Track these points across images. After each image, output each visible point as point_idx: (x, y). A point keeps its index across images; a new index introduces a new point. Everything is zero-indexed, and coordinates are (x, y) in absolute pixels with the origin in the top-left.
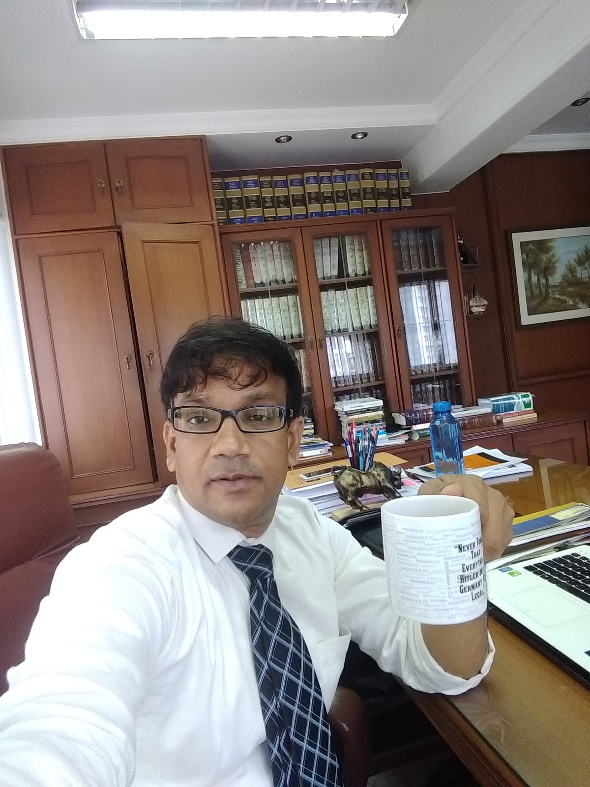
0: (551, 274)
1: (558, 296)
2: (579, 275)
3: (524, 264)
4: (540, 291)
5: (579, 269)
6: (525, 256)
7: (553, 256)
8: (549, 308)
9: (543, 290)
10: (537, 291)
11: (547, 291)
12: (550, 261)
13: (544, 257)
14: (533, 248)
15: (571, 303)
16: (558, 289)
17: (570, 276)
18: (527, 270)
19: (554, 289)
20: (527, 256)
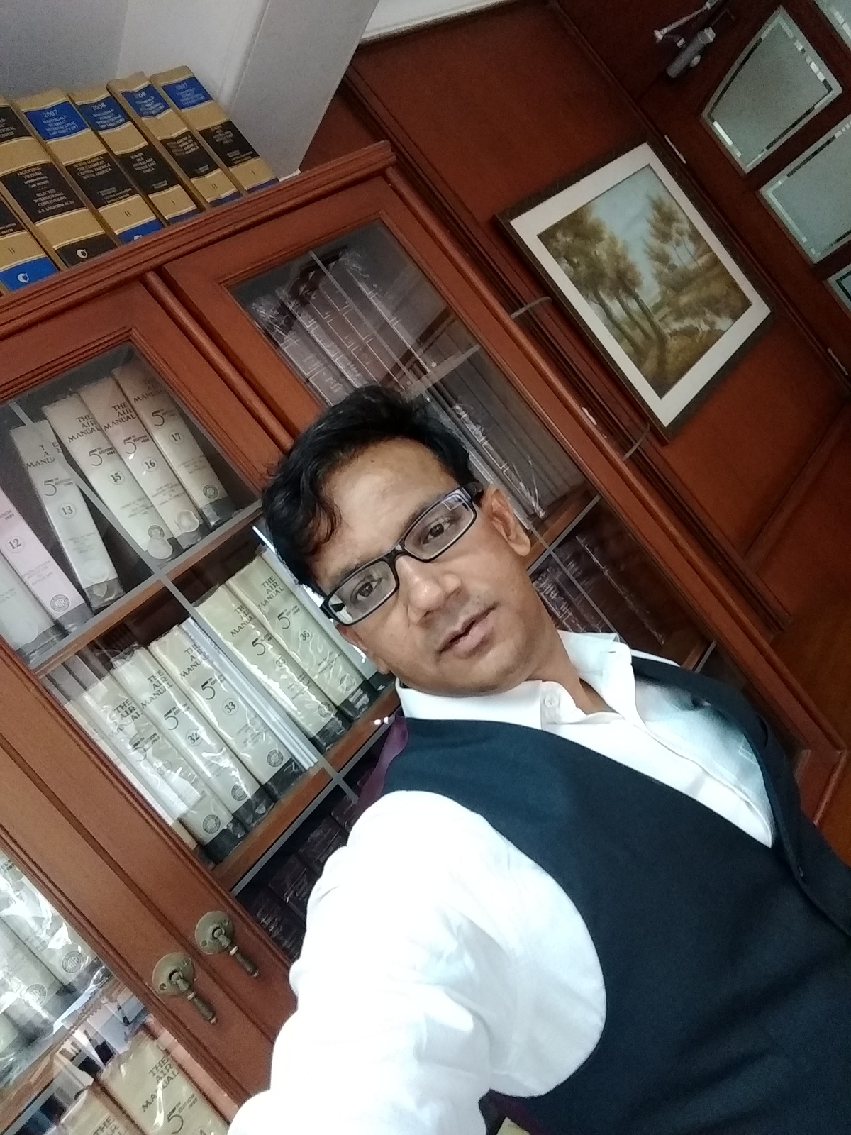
0: (635, 282)
1: (676, 326)
2: (678, 264)
3: (576, 283)
4: (643, 331)
5: (669, 249)
6: (566, 265)
7: (613, 241)
8: (680, 359)
9: (646, 326)
10: (637, 335)
11: (652, 324)
12: (617, 257)
13: (600, 251)
14: (568, 239)
15: (705, 328)
16: (666, 310)
17: (666, 270)
18: (591, 295)
19: (661, 314)
20: (570, 262)
